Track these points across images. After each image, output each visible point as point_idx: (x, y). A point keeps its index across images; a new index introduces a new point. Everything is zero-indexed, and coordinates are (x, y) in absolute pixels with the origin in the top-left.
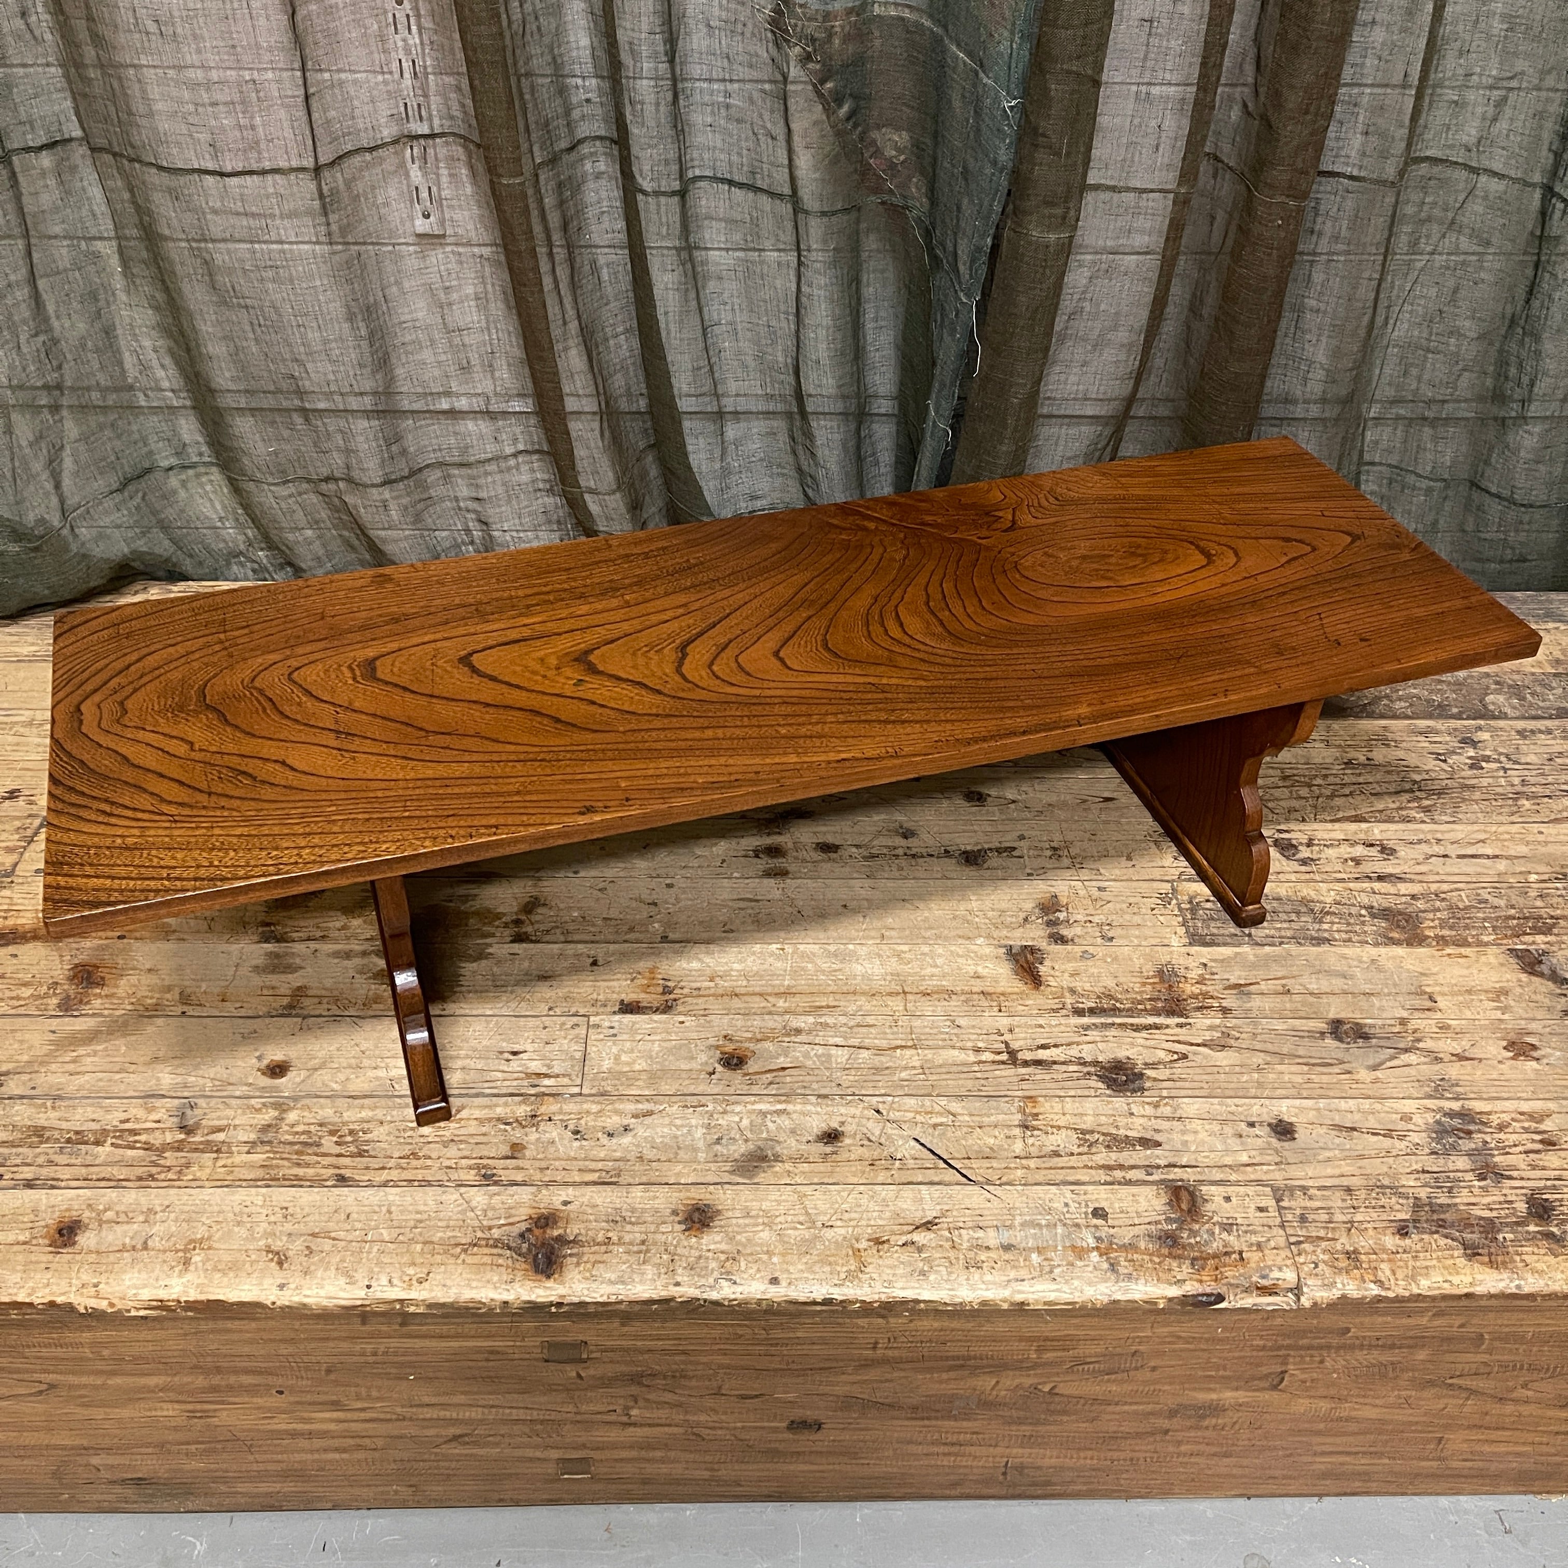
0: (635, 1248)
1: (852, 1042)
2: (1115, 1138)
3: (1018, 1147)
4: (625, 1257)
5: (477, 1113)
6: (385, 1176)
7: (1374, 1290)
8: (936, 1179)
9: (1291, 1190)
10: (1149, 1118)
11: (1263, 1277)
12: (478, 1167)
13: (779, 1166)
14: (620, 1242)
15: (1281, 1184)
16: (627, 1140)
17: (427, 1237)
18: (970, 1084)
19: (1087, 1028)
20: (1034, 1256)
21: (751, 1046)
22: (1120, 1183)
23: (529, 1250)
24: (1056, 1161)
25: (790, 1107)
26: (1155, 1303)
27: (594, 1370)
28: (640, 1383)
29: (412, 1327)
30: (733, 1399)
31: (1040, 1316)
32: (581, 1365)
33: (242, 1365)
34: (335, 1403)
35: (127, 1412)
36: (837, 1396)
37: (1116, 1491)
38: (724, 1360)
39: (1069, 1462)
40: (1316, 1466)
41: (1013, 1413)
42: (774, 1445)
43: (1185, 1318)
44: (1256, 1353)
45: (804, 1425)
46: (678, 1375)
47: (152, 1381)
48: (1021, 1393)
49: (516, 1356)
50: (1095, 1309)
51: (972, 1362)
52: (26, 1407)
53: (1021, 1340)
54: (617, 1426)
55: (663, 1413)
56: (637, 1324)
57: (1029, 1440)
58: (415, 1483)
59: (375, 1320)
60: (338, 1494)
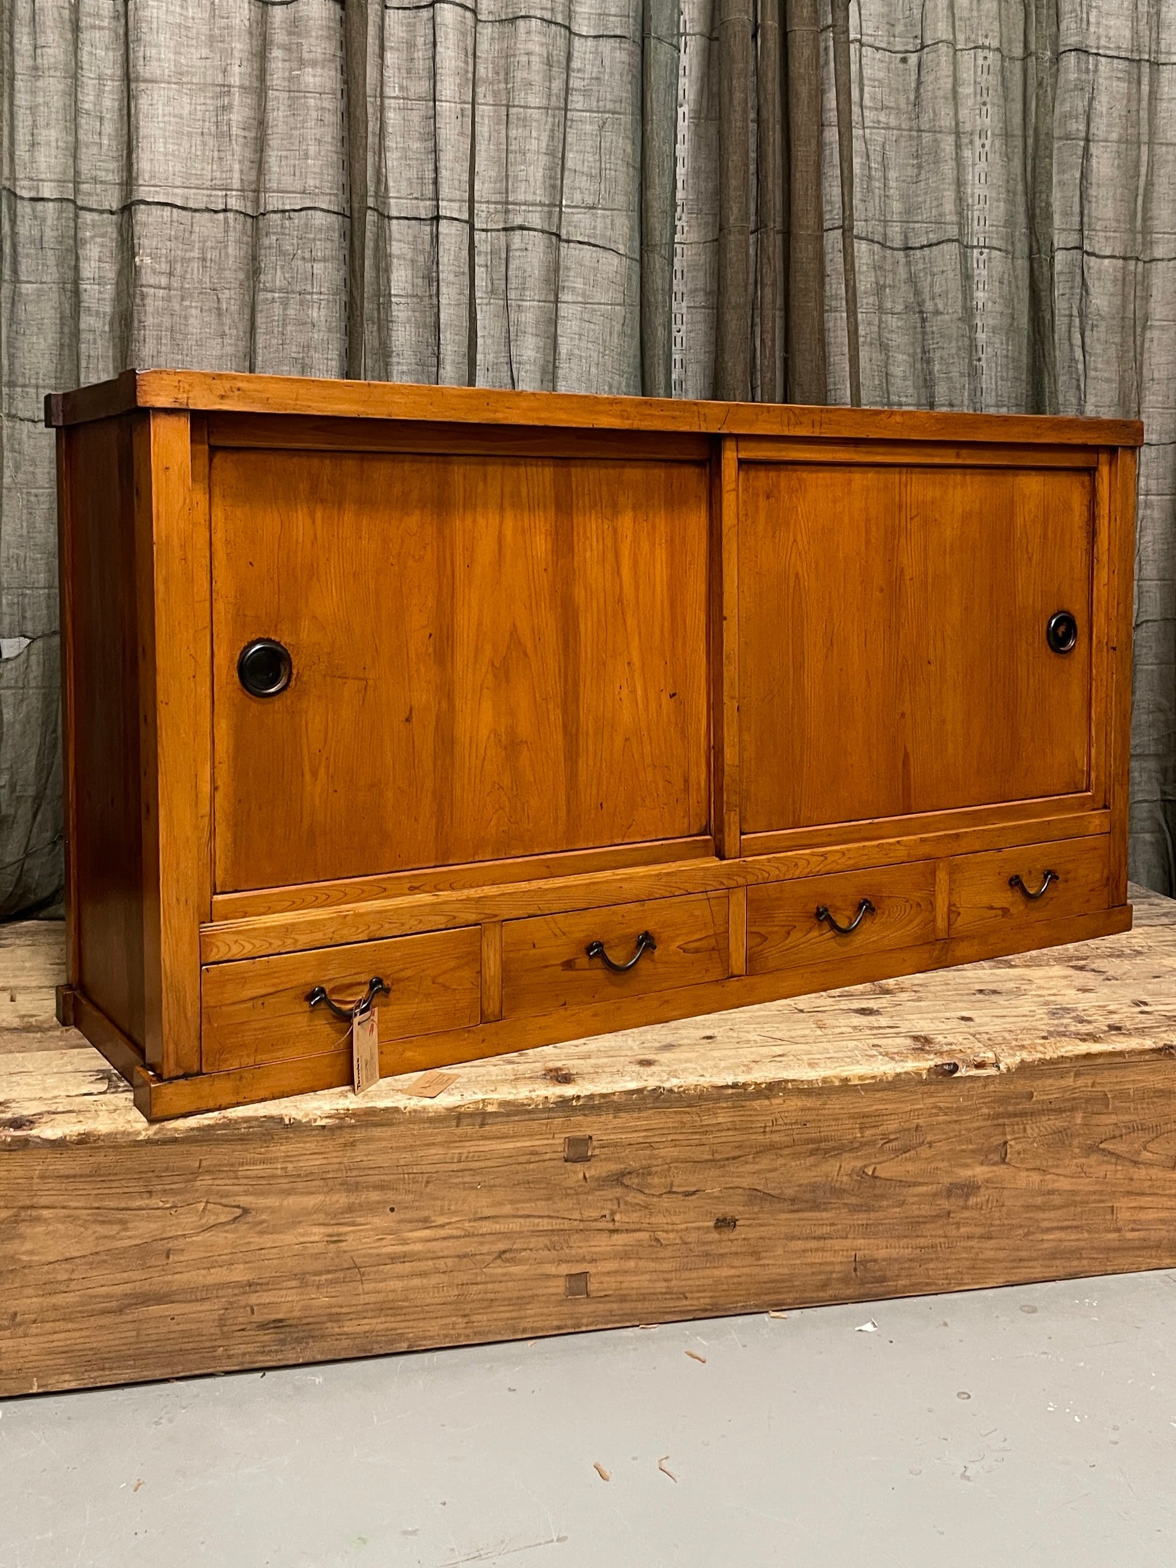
0: (615, 1073)
3: (819, 1033)
4: (609, 1077)
7: (1040, 1056)
8: (777, 1044)
9: (979, 1033)
10: (889, 1021)
11: (976, 1059)
14: (604, 1072)
22: (883, 1038)
23: (552, 1078)
26: (920, 1075)
27: (595, 1170)
28: (622, 1184)
29: (487, 1128)
30: (680, 1196)
31: (857, 1091)
32: (588, 1164)
33: (371, 1179)
34: (426, 1220)
35: (288, 1238)
36: (744, 1189)
37: (927, 1284)
38: (674, 1152)
39: (894, 1253)
40: (1046, 1245)
41: (853, 1200)
42: (707, 1248)
43: (940, 1087)
44: (985, 1123)
45: (725, 1223)
46: (647, 1172)
47: (311, 1201)
48: (855, 1177)
49: (547, 1156)
50: (888, 1082)
51: (823, 1145)
52: (220, 1238)
53: (850, 1118)
54: (606, 1234)
55: (635, 1216)
56: (623, 1115)
57: (867, 1230)
58: (467, 1312)
59: (465, 1121)
60: (413, 1330)
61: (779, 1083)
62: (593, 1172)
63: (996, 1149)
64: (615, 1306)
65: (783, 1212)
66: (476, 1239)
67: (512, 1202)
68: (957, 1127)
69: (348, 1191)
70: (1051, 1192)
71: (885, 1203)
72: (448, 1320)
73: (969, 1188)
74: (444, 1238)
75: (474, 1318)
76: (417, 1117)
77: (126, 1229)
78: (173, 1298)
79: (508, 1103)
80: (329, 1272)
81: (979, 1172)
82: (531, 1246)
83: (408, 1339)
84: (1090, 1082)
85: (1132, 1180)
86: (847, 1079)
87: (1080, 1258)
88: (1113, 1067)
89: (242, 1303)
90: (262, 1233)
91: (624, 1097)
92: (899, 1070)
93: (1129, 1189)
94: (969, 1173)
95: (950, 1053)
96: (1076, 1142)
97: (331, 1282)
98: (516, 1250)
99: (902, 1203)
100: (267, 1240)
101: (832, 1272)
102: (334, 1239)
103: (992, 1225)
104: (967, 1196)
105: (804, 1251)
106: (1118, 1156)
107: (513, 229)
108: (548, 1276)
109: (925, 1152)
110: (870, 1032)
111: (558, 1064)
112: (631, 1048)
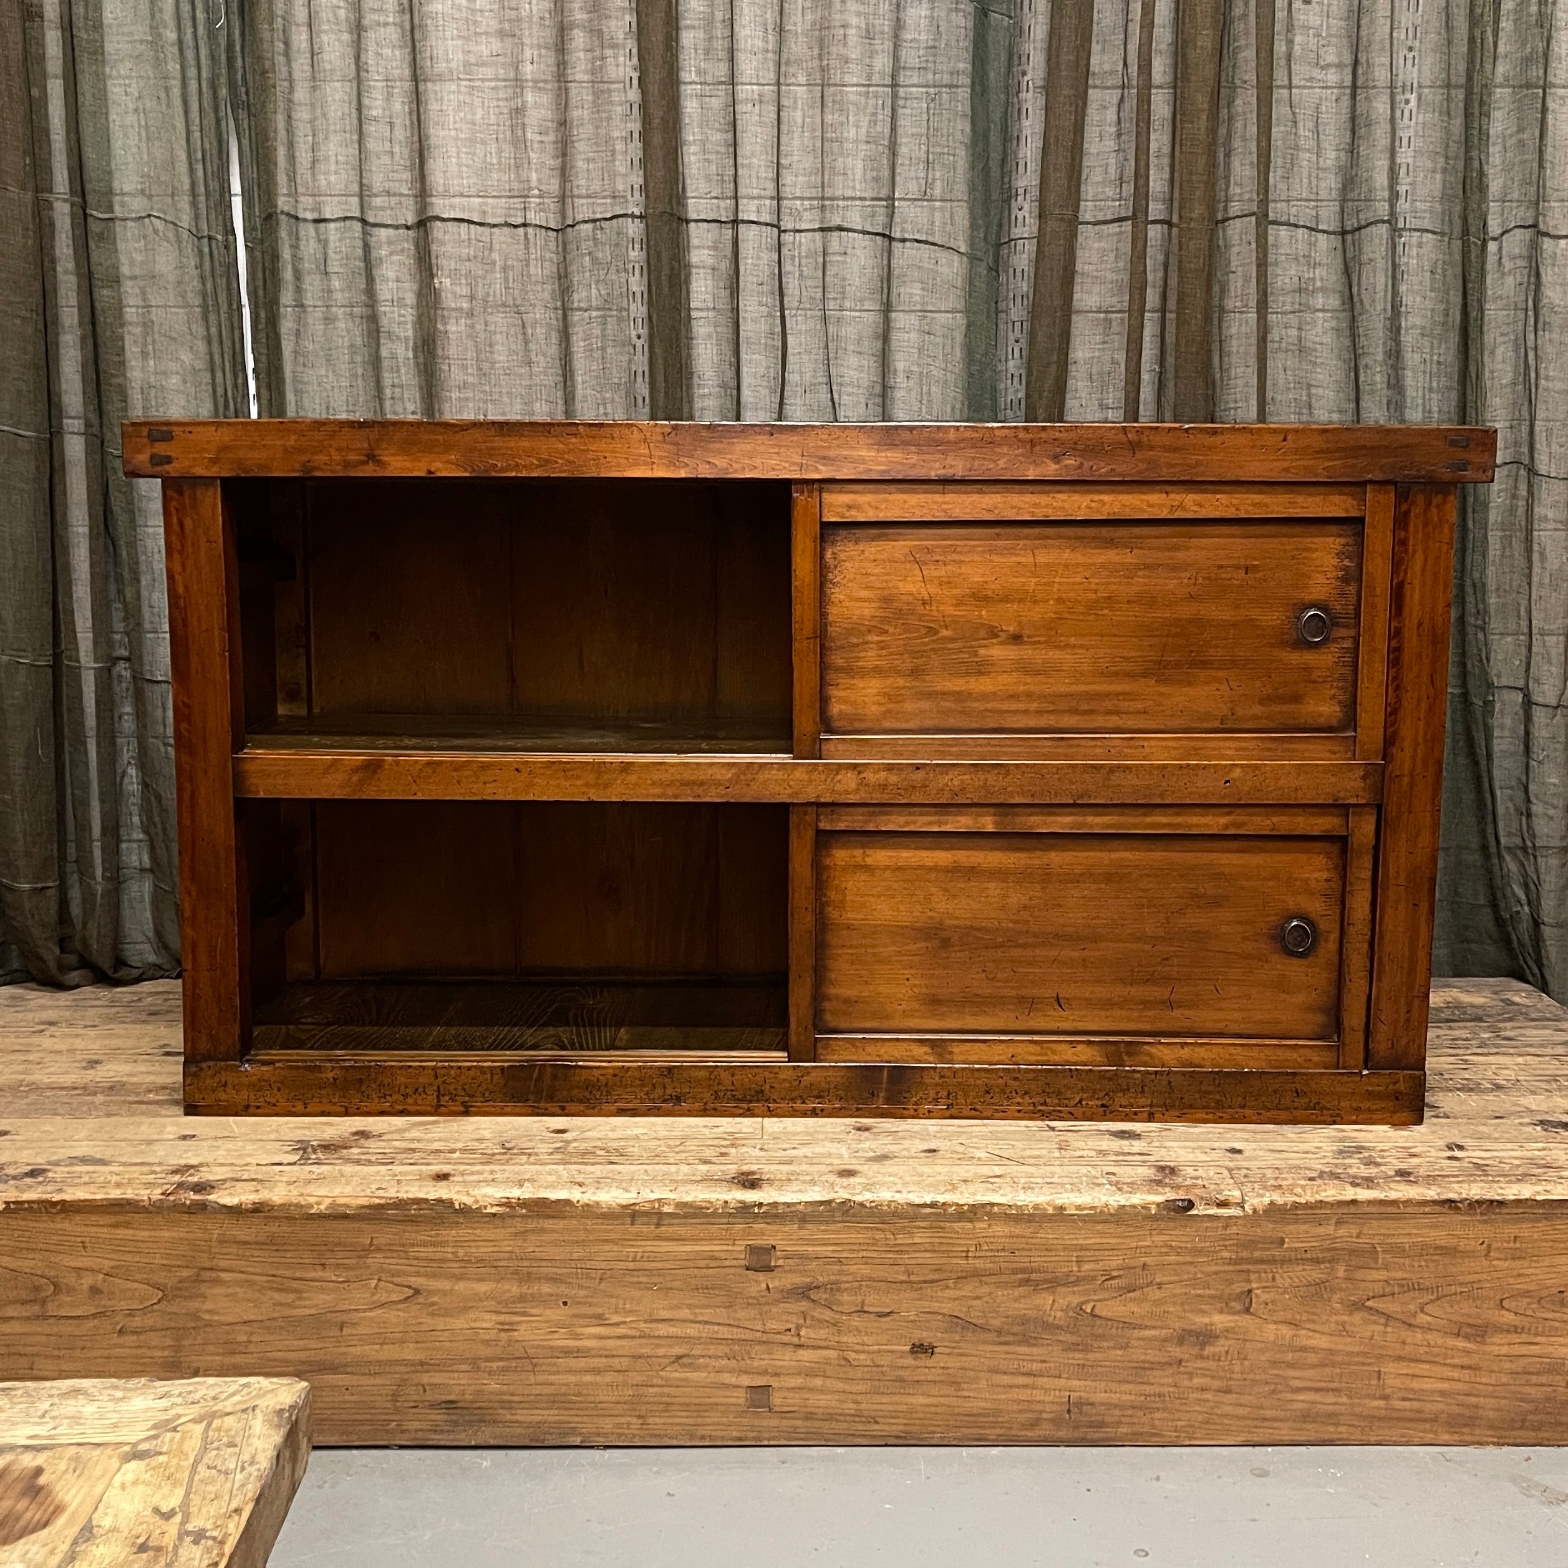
0: (807, 1182)
2: (1121, 1153)
3: (1056, 1155)
4: (801, 1185)
6: (640, 1161)
7: (1294, 1199)
8: (1002, 1164)
9: (1239, 1168)
10: (1145, 1147)
11: (1221, 1195)
12: (700, 1159)
13: (897, 1160)
14: (796, 1179)
15: (1232, 1167)
16: (795, 1151)
17: (672, 1178)
20: (1068, 1186)
21: (875, 1125)
22: (1124, 1166)
23: (739, 1182)
24: (1081, 1159)
25: (903, 1142)
26: (1149, 1209)
27: (778, 1281)
28: (808, 1298)
29: (663, 1228)
30: (872, 1317)
31: (1074, 1221)
32: (770, 1274)
33: (545, 1270)
34: (600, 1317)
35: (459, 1323)
36: (944, 1315)
37: (1153, 1435)
38: (866, 1270)
39: (1115, 1398)
40: (1295, 1406)
41: (1068, 1338)
42: (901, 1373)
43: (1172, 1225)
44: (1227, 1268)
45: (921, 1349)
46: (834, 1287)
47: (483, 1288)
48: (1071, 1314)
49: (727, 1263)
50: (1110, 1214)
51: (1033, 1276)
52: (393, 1316)
53: (1064, 1250)
54: (791, 1348)
55: (823, 1333)
56: (809, 1226)
57: (1083, 1371)
58: (643, 1413)
59: (639, 1220)
60: (587, 1425)
61: (983, 1205)
62: (777, 1283)
63: (1238, 1298)
64: (799, 1423)
65: (985, 1342)
66: (652, 1341)
67: (689, 1306)
68: (1192, 1269)
69: (520, 1281)
70: (1304, 1349)
71: (1105, 1344)
72: (623, 1420)
73: (1205, 1337)
74: (619, 1337)
75: (650, 1421)
76: (589, 1211)
77: (300, 1298)
78: (349, 1369)
79: (685, 1204)
80: (501, 1359)
81: (1219, 1320)
82: (710, 1353)
83: (580, 1434)
84: (1354, 1232)
85: (1404, 1343)
86: (1062, 1208)
87: (1337, 1425)
88: (1383, 1216)
89: (415, 1381)
90: (432, 1315)
91: (810, 1209)
92: (1123, 1203)
93: (1402, 1353)
94: (1207, 1320)
95: (1188, 1188)
96: (1336, 1297)
97: (505, 1370)
98: (694, 1356)
99: (1126, 1347)
100: (440, 1323)
101: (1042, 1412)
102: (507, 1328)
103: (1231, 1379)
104: (1203, 1345)
105: (1011, 1387)
106: (1388, 1317)
107: (830, 229)
108: (726, 1386)
109: (1154, 1294)
110: (1114, 1158)
111: (754, 1168)
112: (841, 1156)
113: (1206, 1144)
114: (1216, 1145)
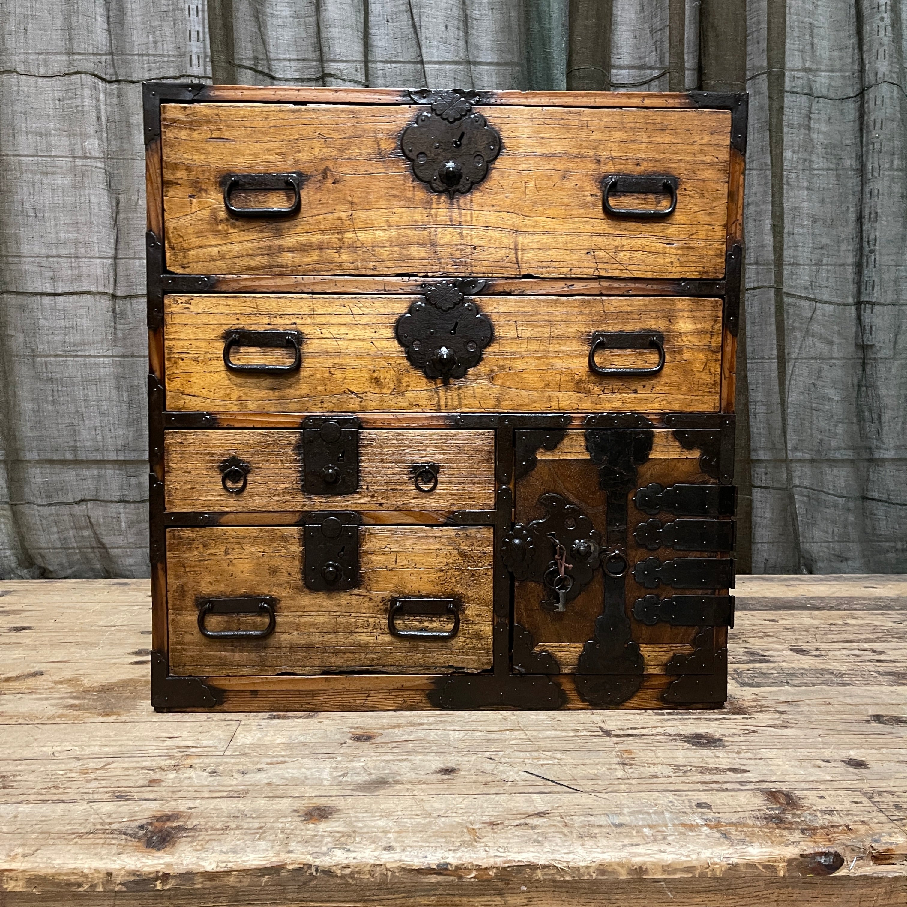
0: (253, 831)
1: (467, 728)
2: (707, 769)
3: (620, 773)
4: (241, 836)
5: (126, 765)
6: (21, 798)
8: (546, 791)
9: (880, 793)
10: (734, 759)
11: (876, 841)
12: (114, 792)
13: (398, 787)
14: (237, 828)
15: (869, 790)
16: (259, 776)
17: (45, 828)
18: (572, 745)
19: (668, 720)
20: (646, 830)
21: (380, 731)
22: (717, 790)
23: (145, 835)
24: (655, 780)
25: (410, 758)
26: (774, 869)
31: (661, 891)
43: (809, 893)
50: (716, 879)
61: (520, 868)
86: (640, 870)
91: (247, 881)
110: (699, 777)
111: (182, 806)
112: (319, 783)
113: (814, 753)
114: (827, 754)
